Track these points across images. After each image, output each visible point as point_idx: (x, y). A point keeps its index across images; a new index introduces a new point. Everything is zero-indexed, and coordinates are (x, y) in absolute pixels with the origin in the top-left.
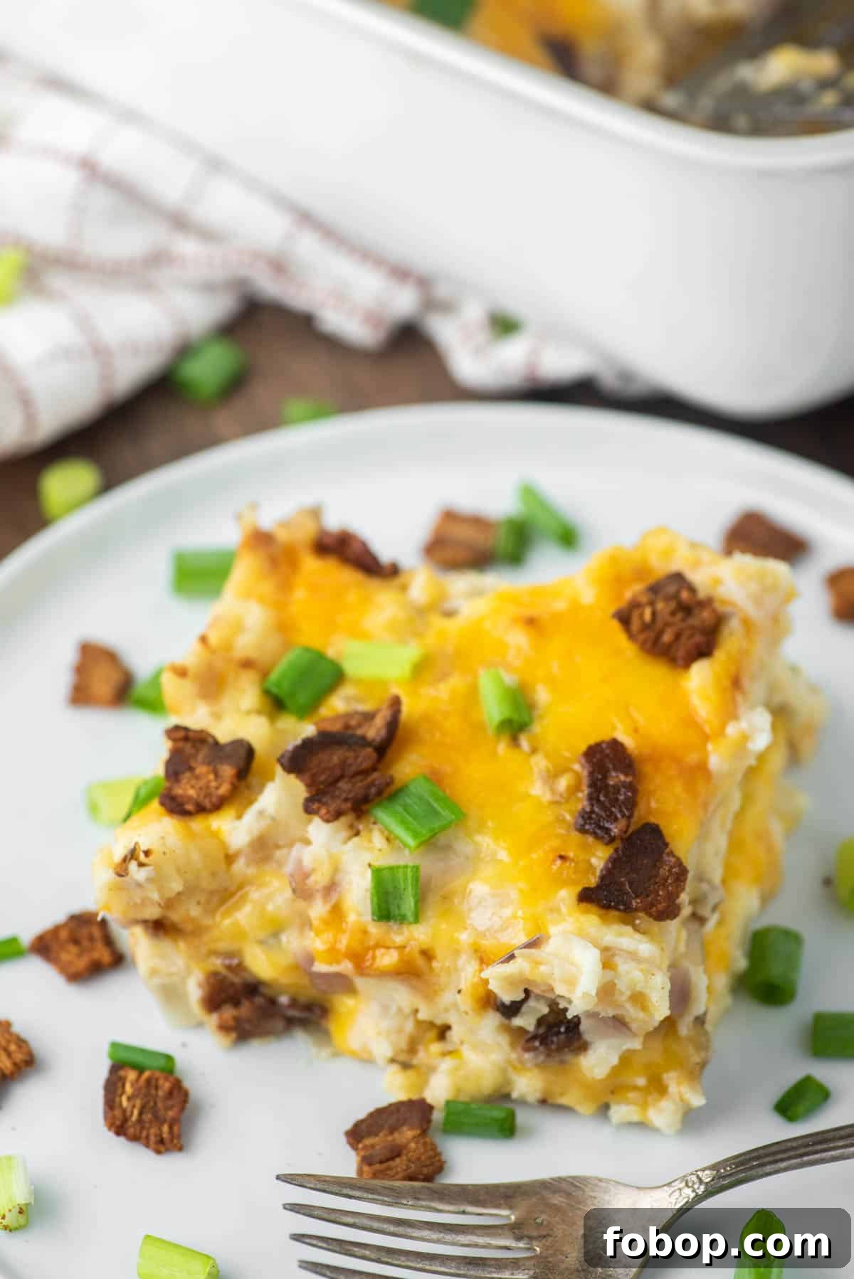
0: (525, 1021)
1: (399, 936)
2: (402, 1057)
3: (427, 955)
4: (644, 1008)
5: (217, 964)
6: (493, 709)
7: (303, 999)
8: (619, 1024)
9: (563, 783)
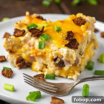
0: (57, 62)
1: (41, 51)
2: (41, 70)
3: (45, 53)
4: (72, 59)
5: (18, 57)
6: (56, 29)
7: (29, 62)
8: (69, 62)
9: (64, 35)
